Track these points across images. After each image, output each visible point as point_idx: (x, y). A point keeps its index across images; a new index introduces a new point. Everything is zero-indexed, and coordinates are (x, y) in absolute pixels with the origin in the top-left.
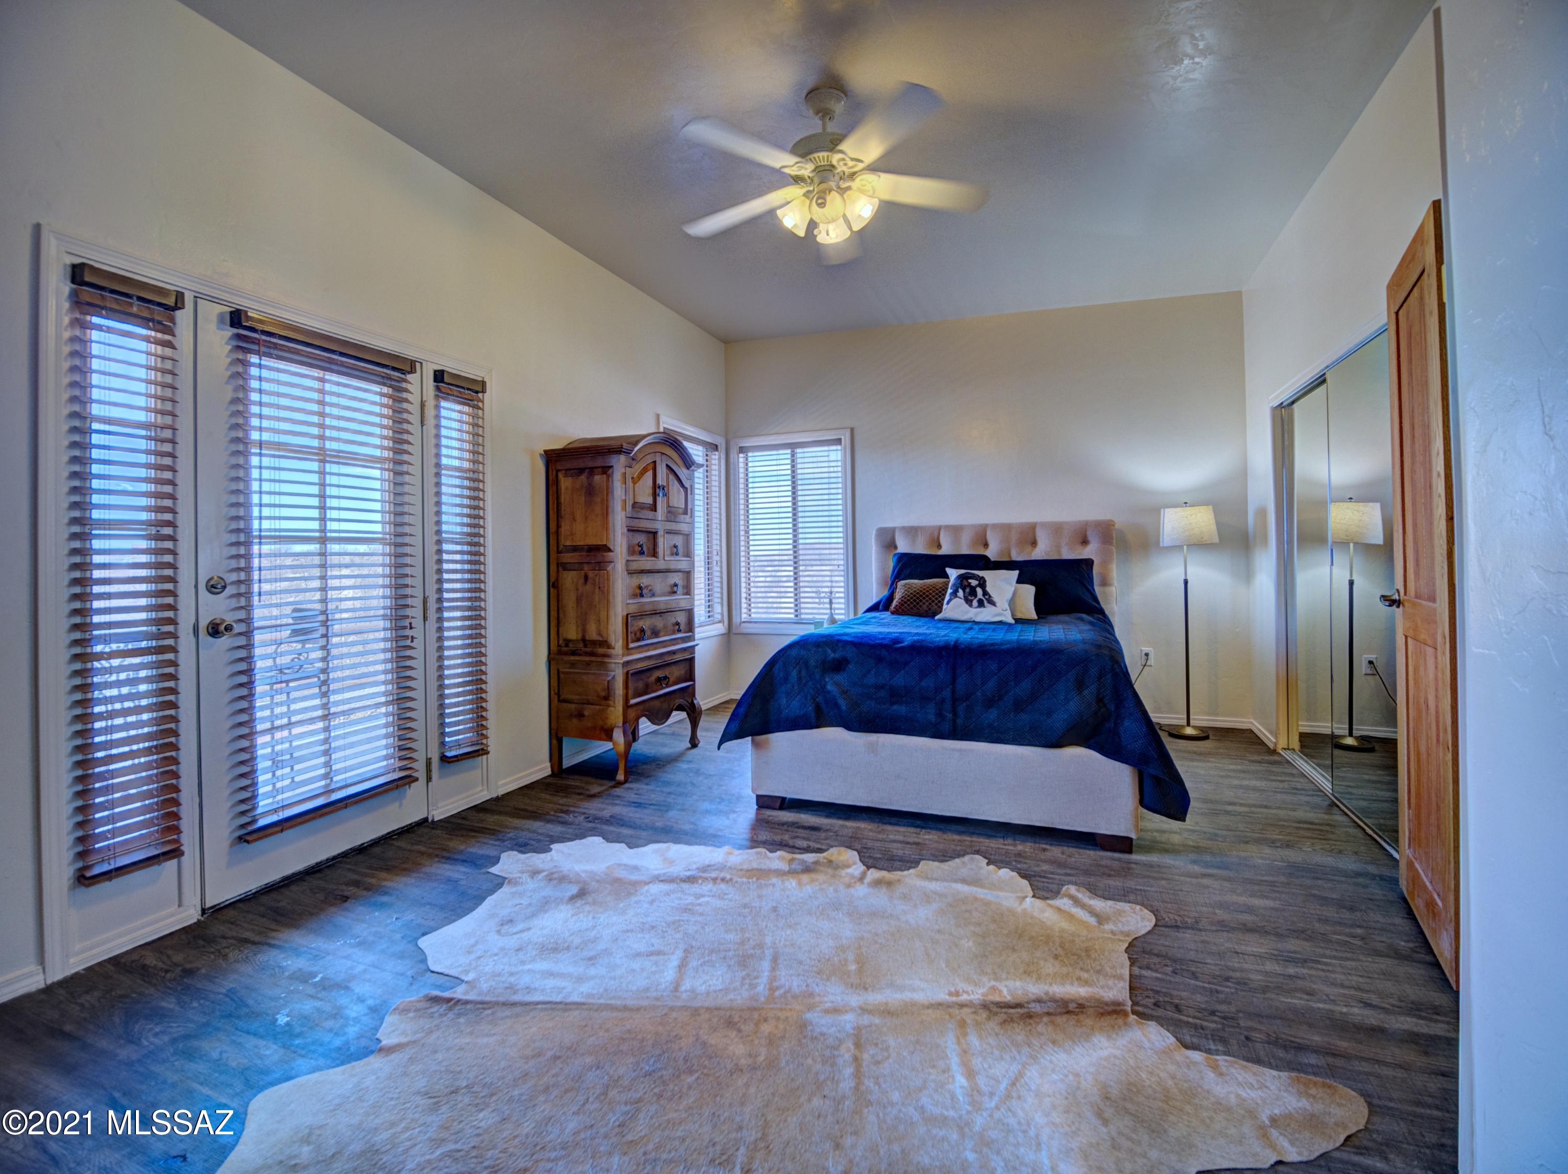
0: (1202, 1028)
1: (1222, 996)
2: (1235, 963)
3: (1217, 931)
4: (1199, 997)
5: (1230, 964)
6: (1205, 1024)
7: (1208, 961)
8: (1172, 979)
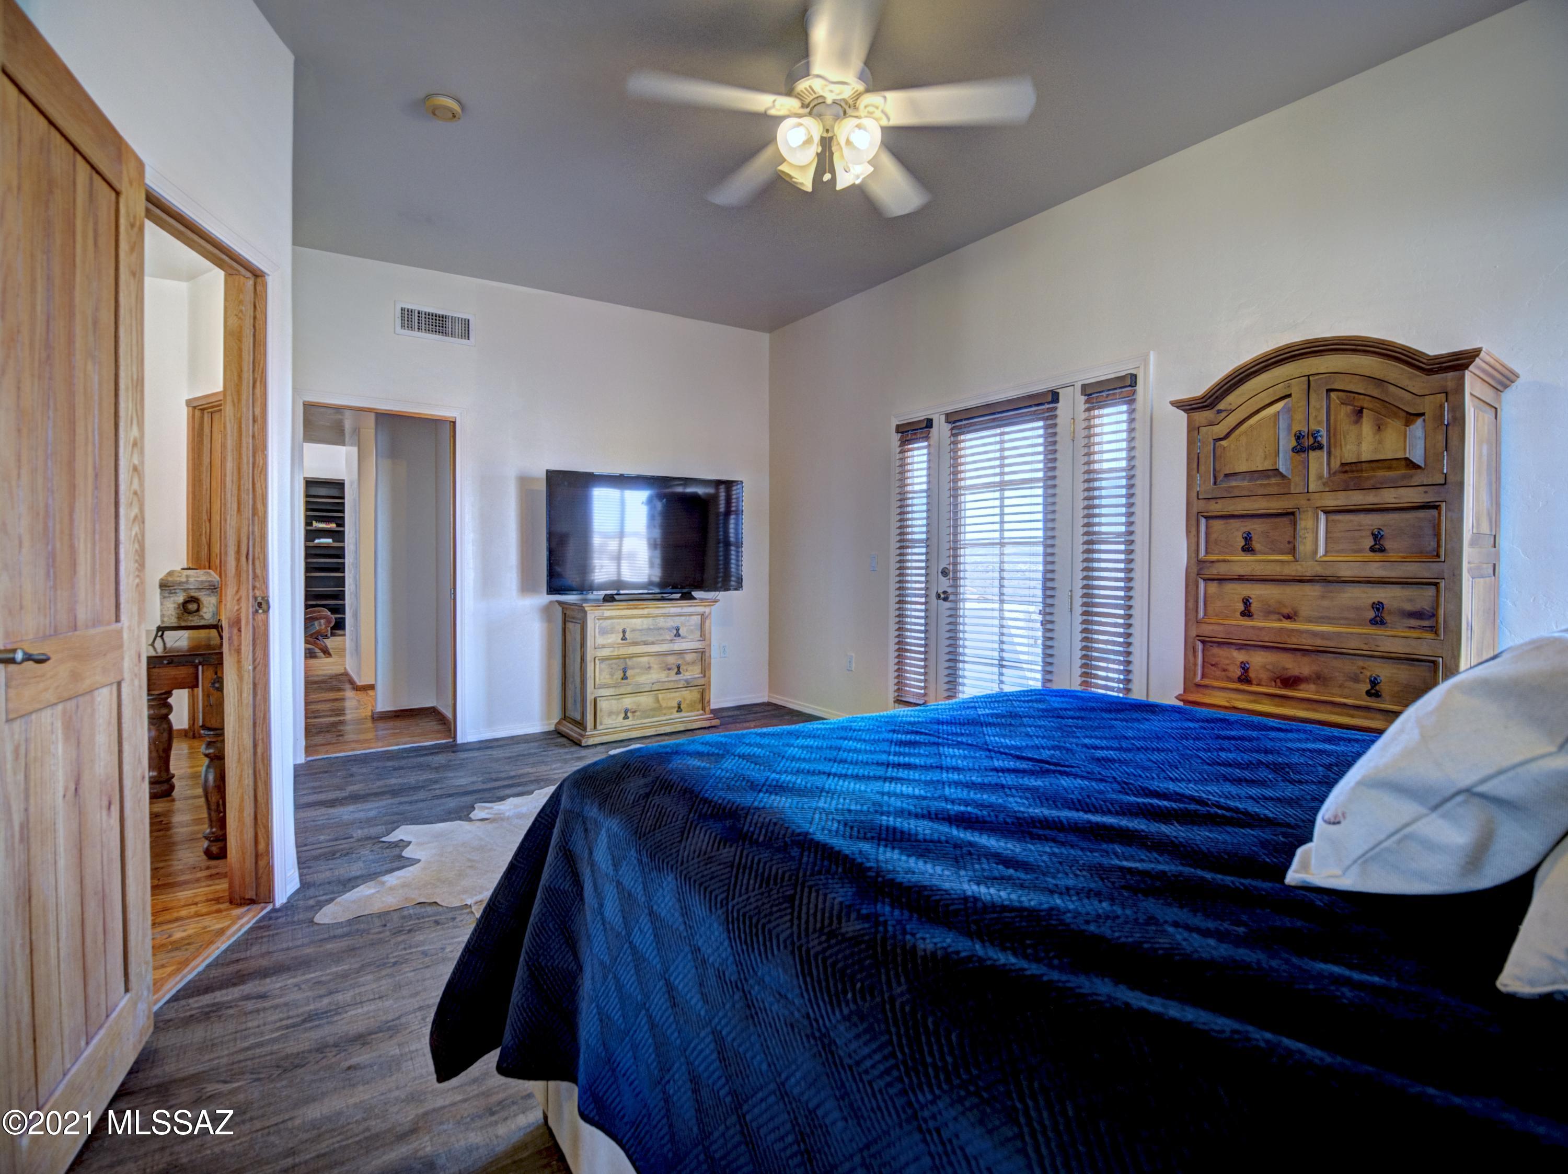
0: (418, 919)
1: (402, 946)
2: (385, 985)
3: (399, 1018)
4: (421, 938)
5: (390, 981)
6: (417, 921)
7: (412, 974)
8: (444, 942)
